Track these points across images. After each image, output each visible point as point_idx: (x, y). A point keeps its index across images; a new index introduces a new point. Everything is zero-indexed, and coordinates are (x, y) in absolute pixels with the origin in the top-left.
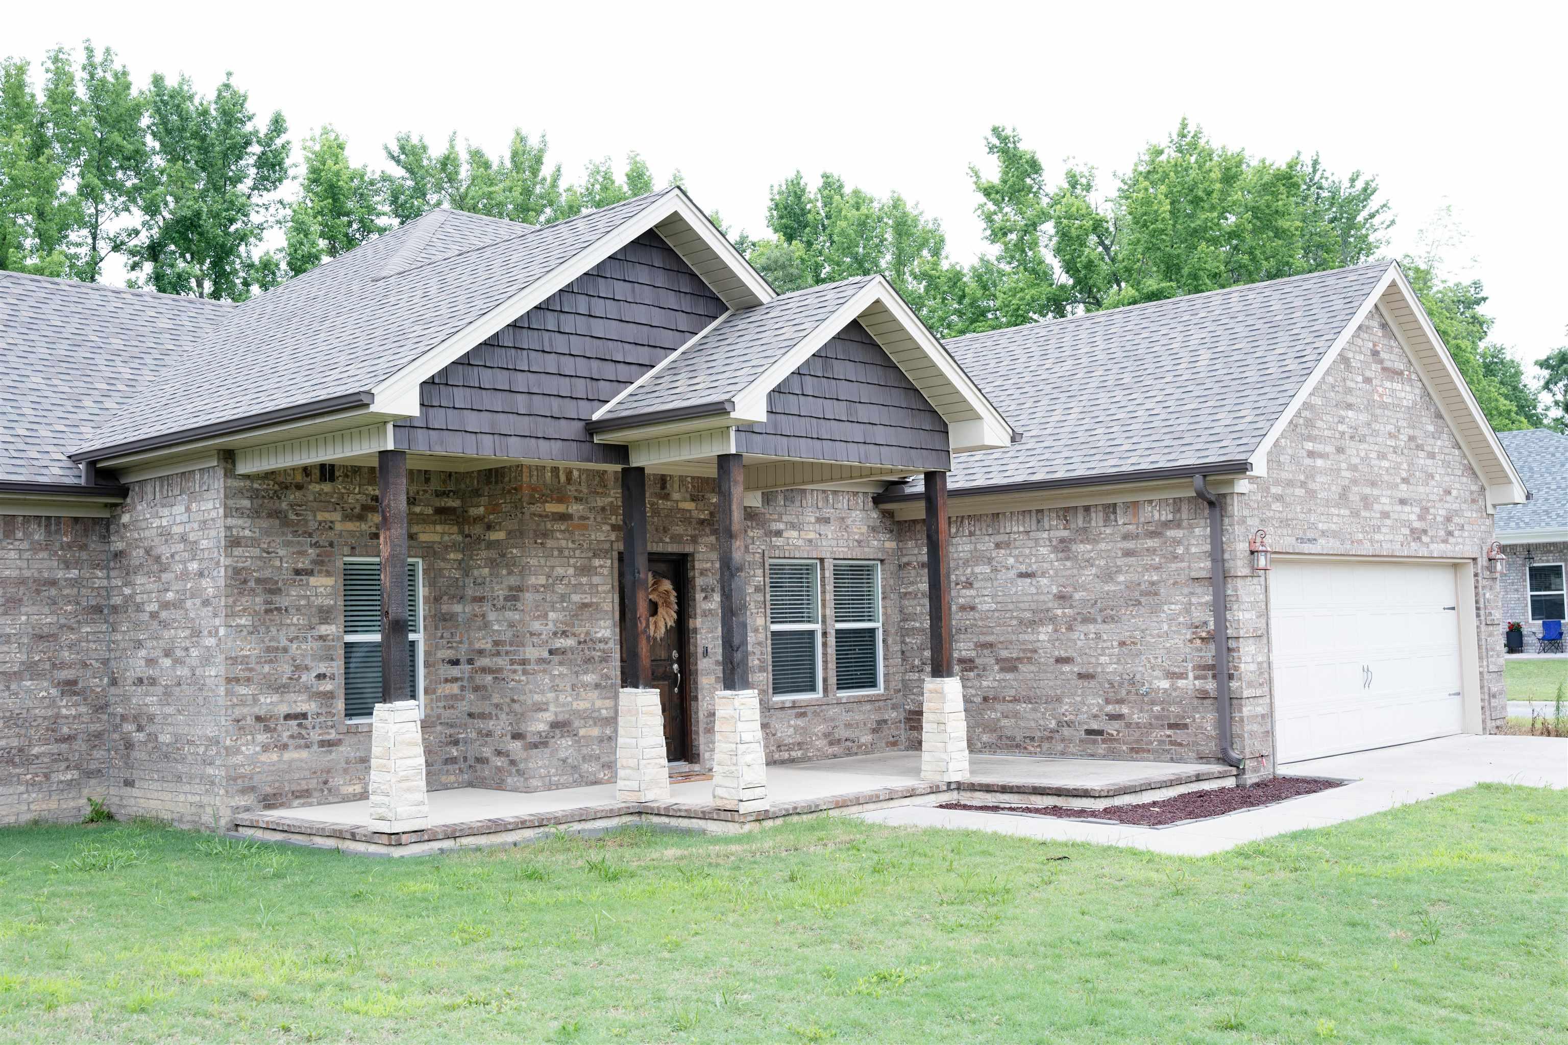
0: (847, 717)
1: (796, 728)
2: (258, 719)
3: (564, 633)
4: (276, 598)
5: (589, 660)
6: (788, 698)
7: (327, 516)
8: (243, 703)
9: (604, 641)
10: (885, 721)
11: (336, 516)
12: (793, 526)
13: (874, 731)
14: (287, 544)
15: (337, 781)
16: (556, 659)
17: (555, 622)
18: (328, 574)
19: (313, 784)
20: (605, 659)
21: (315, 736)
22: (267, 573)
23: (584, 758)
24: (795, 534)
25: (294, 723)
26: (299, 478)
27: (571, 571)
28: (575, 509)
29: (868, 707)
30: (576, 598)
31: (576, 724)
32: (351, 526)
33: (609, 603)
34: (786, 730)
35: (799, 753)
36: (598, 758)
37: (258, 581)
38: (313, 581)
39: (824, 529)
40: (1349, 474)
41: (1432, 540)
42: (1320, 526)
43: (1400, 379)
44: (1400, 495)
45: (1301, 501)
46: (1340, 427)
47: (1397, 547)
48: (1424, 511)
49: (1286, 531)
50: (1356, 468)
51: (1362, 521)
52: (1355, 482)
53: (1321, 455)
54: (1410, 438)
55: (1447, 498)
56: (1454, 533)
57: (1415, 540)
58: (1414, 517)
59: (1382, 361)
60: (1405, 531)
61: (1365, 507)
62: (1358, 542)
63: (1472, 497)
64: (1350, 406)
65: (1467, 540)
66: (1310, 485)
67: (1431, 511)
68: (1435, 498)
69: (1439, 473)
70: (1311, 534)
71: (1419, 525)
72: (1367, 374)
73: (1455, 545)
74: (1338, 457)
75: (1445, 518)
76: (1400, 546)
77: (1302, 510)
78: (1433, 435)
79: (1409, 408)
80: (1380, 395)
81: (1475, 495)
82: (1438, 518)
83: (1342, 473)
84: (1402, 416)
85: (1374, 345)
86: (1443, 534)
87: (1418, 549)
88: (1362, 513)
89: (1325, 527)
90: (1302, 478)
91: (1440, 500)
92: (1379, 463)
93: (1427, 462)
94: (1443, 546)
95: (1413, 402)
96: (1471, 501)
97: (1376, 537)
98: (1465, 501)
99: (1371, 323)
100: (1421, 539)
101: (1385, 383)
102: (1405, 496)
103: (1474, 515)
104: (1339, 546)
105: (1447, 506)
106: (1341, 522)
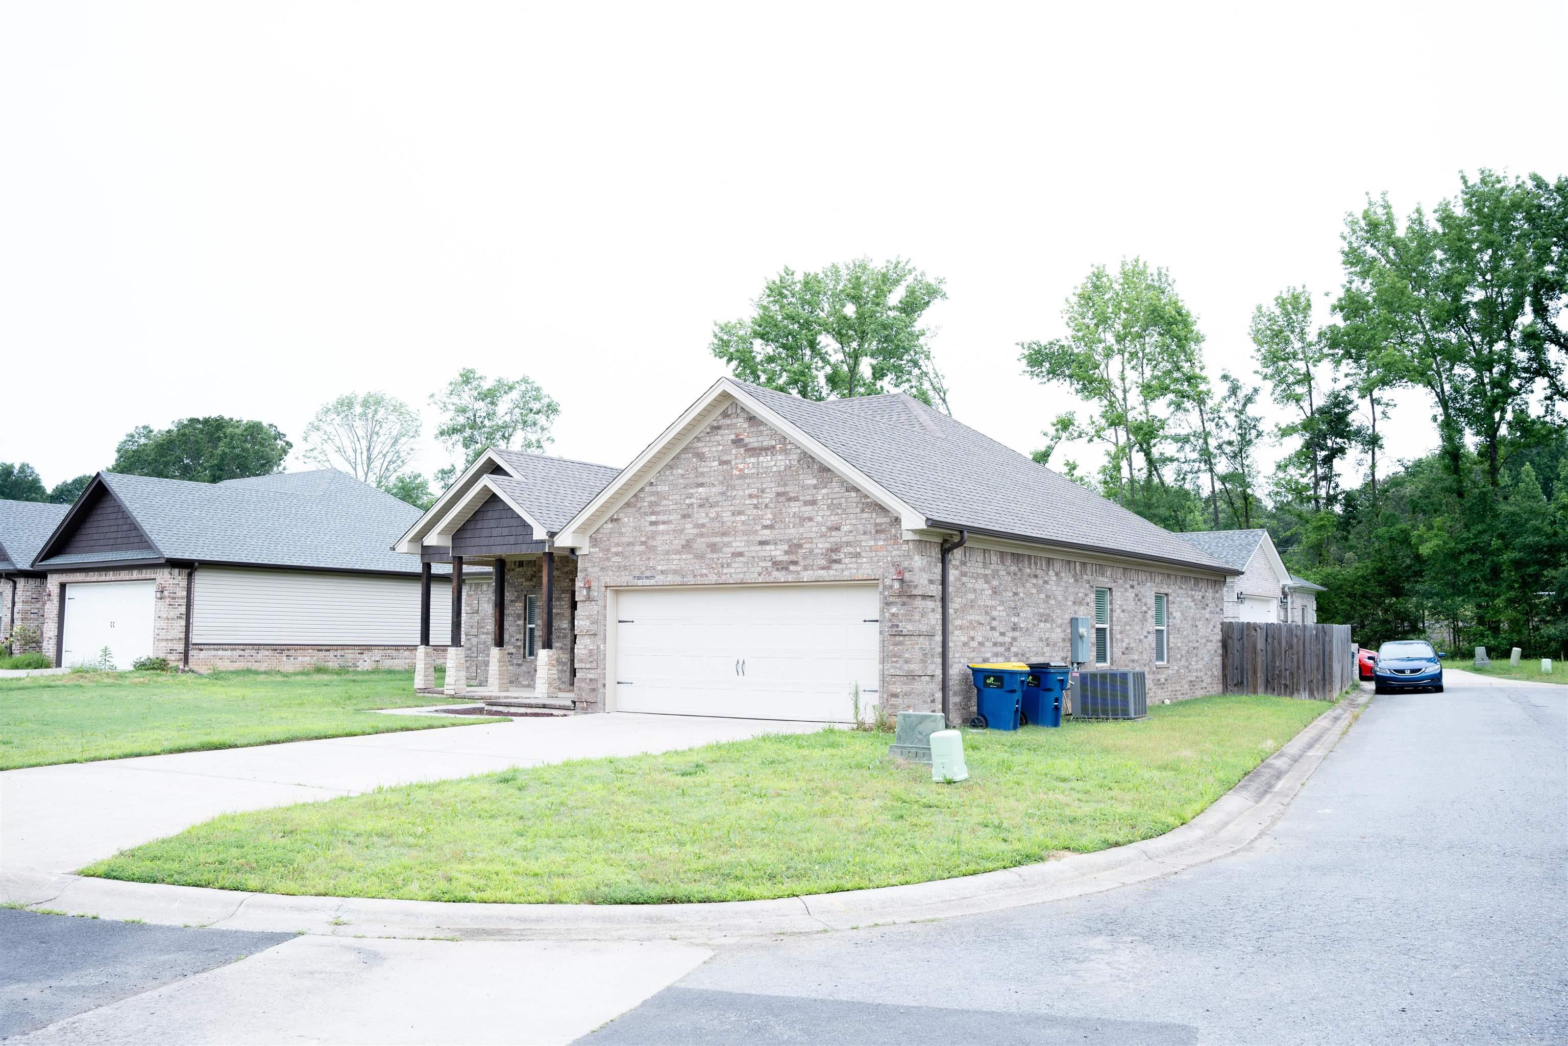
7: (521, 580)
18: (521, 602)
20: (565, 637)
21: (515, 662)
26: (513, 567)
32: (528, 583)
38: (516, 604)
40: (695, 531)
41: (806, 568)
42: (659, 568)
43: (769, 453)
44: (760, 539)
45: (641, 554)
46: (687, 501)
47: (752, 577)
48: (794, 547)
49: (623, 573)
50: (703, 526)
51: (707, 561)
52: (701, 535)
53: (664, 523)
54: (778, 494)
55: (833, 533)
56: (843, 561)
57: (778, 569)
58: (778, 553)
59: (746, 445)
60: (763, 564)
61: (712, 552)
62: (702, 576)
63: (878, 528)
64: (702, 485)
65: (864, 565)
66: (650, 543)
67: (805, 546)
68: (813, 535)
69: (822, 516)
70: (648, 574)
71: (786, 558)
72: (725, 458)
73: (843, 570)
74: (683, 521)
75: (827, 550)
76: (756, 575)
77: (641, 560)
78: (815, 487)
79: (780, 472)
80: (741, 470)
81: (883, 527)
82: (816, 551)
83: (687, 531)
84: (769, 479)
85: (737, 435)
86: (823, 562)
87: (781, 576)
88: (709, 556)
89: (664, 568)
90: (643, 539)
91: (821, 537)
92: (733, 518)
93: (803, 509)
94: (822, 572)
95: (786, 466)
96: (877, 532)
97: (725, 571)
98: (865, 533)
99: (734, 421)
100: (787, 569)
101: (748, 460)
102: (767, 538)
103: (881, 543)
104: (678, 579)
105: (832, 540)
106: (683, 564)
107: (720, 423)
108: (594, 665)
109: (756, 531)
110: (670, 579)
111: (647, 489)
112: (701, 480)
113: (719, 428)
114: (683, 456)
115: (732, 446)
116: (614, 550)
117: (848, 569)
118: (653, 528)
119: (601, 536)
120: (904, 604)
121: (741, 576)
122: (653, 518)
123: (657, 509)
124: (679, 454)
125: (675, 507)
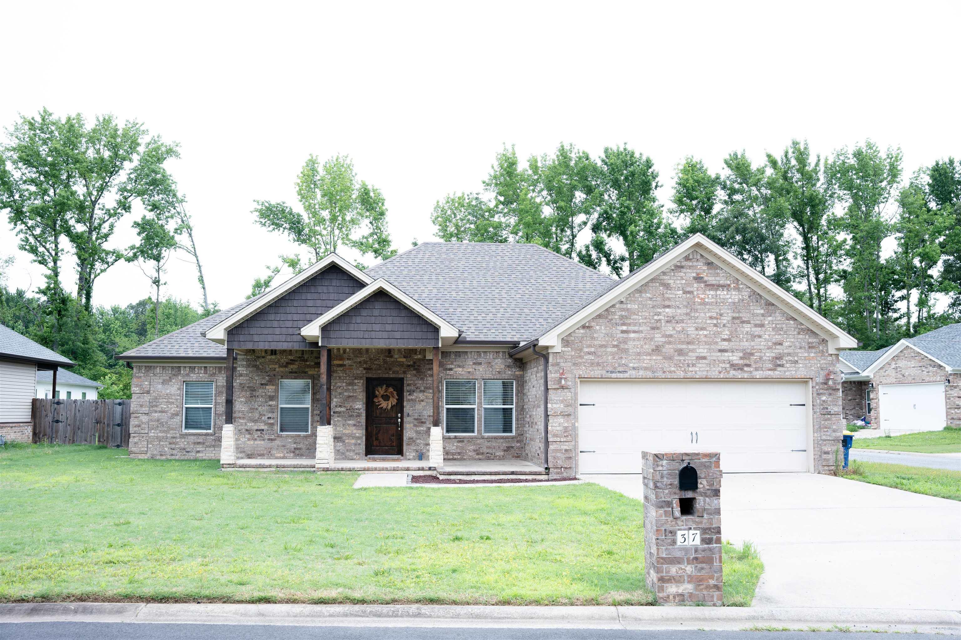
0: (489, 444)
1: (457, 447)
2: (247, 430)
3: (340, 406)
4: (254, 393)
5: (351, 416)
6: (452, 435)
7: (273, 366)
8: (242, 425)
9: (359, 409)
10: (512, 447)
11: (277, 366)
12: (459, 366)
13: (505, 451)
14: (258, 376)
15: (274, 452)
16: (336, 415)
17: (336, 402)
18: (273, 385)
19: (265, 452)
20: (359, 415)
21: (266, 437)
22: (251, 385)
23: (347, 450)
24: (460, 369)
25: (259, 432)
26: (263, 354)
27: (344, 384)
28: (346, 362)
29: (502, 440)
30: (346, 394)
31: (344, 438)
32: (282, 369)
33: (362, 396)
34: (453, 447)
35: (459, 457)
36: (354, 451)
37: (248, 387)
38: (267, 387)
39: (477, 367)
40: (663, 340)
41: (757, 369)
42: (631, 365)
43: (725, 289)
44: (719, 348)
45: (613, 354)
46: (656, 317)
47: (714, 373)
48: (747, 355)
49: (596, 368)
50: (671, 336)
51: (675, 362)
52: (670, 343)
53: (634, 332)
54: (734, 318)
55: (778, 347)
56: (785, 365)
57: (735, 370)
58: (735, 358)
59: (706, 282)
60: (723, 365)
61: (679, 355)
62: (670, 372)
63: (810, 345)
64: (668, 307)
65: (800, 369)
66: (622, 346)
67: (756, 354)
68: (762, 347)
69: (768, 334)
70: (621, 369)
71: (741, 362)
72: (688, 289)
73: (785, 372)
74: (652, 332)
75: (773, 358)
76: (717, 373)
77: (614, 358)
78: (763, 315)
79: (734, 303)
80: (702, 299)
81: (814, 345)
82: (764, 358)
83: (656, 339)
84: (726, 307)
85: (698, 274)
86: (770, 366)
87: (739, 374)
88: (676, 358)
89: (636, 365)
90: (615, 343)
91: (768, 349)
92: (697, 332)
93: (753, 329)
94: (770, 372)
95: (739, 299)
96: (809, 347)
97: (690, 369)
98: (801, 348)
99: (695, 264)
100: (742, 369)
101: (708, 292)
102: (726, 348)
103: (813, 355)
104: (649, 374)
105: (776, 351)
106: (653, 363)
107: (683, 264)
108: (569, 438)
109: (717, 343)
110: (641, 373)
111: (617, 306)
112: (667, 303)
113: (682, 267)
114: (650, 284)
115: (694, 281)
116: (586, 350)
117: (789, 371)
118: (625, 335)
119: (573, 339)
120: (830, 394)
121: (705, 373)
122: (624, 328)
123: (628, 321)
124: (648, 282)
125: (645, 321)
